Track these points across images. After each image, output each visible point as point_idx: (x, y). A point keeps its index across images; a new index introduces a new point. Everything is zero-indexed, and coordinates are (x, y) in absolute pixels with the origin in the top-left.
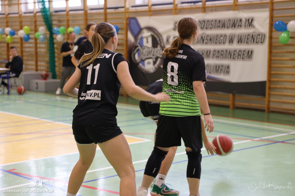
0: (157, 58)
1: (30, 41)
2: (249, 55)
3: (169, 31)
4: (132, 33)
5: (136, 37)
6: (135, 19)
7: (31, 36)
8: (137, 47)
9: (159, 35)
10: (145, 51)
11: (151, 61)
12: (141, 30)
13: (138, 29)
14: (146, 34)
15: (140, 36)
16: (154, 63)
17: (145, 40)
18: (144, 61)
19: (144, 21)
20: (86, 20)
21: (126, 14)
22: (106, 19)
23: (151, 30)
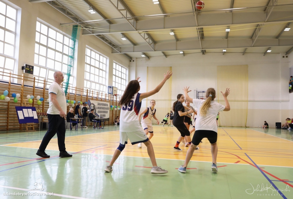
2: (107, 112)
6: (89, 100)
12: (91, 104)
13: (90, 104)
14: (92, 105)
17: (92, 107)
19: (92, 102)
20: (75, 98)
21: (87, 98)
22: (81, 99)
23: (93, 104)
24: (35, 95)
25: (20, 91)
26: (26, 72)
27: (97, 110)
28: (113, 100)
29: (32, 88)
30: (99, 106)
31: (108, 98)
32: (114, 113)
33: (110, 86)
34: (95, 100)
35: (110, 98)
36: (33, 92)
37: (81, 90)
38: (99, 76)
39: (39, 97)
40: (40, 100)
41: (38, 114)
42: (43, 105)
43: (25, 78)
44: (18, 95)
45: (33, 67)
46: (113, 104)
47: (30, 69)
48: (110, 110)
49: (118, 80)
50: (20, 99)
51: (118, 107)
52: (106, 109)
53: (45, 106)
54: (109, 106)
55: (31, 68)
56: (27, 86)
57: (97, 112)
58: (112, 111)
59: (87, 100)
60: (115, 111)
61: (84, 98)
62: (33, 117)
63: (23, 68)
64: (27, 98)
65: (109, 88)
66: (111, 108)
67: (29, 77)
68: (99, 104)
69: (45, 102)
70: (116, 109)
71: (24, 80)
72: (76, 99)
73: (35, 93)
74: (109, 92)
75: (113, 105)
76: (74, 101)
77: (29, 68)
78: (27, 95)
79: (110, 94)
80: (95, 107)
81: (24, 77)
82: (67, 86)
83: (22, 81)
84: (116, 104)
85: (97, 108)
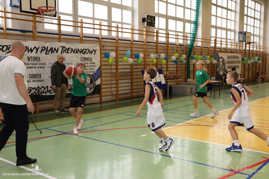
2: (238, 67)
5: (218, 61)
6: (217, 53)
8: (218, 65)
10: (220, 67)
11: (222, 70)
12: (219, 58)
13: (218, 58)
14: (221, 60)
17: (220, 62)
18: (220, 71)
19: (220, 55)
20: (201, 52)
21: (215, 51)
22: (208, 53)
23: (222, 58)
24: (158, 53)
25: (143, 50)
26: (147, 25)
27: (227, 65)
28: (245, 50)
29: (155, 44)
30: (228, 60)
31: (239, 48)
32: (247, 67)
33: (240, 31)
34: (224, 52)
35: (241, 47)
36: (156, 49)
37: (208, 41)
38: (227, 19)
39: (163, 55)
40: (164, 59)
41: (165, 77)
42: (167, 65)
43: (148, 33)
44: (142, 55)
45: (154, 18)
46: (245, 55)
47: (152, 21)
48: (242, 64)
49: (250, 21)
50: (143, 60)
51: (251, 59)
52: (237, 62)
53: (169, 66)
54: (240, 59)
55: (152, 19)
56: (150, 42)
57: (226, 68)
58: (243, 65)
59: (215, 53)
60: (248, 65)
61: (211, 50)
62: (160, 82)
63: (144, 20)
64: (150, 58)
65: (240, 35)
66: (242, 61)
67: (150, 31)
68: (229, 57)
69: (169, 60)
70: (249, 62)
71: (147, 35)
72: (203, 53)
73: (159, 51)
74: (240, 40)
75: (245, 57)
76: (200, 57)
77: (151, 19)
78: (151, 54)
79: (241, 43)
80: (224, 62)
81: (146, 31)
82: (193, 38)
83: (144, 36)
84: (249, 55)
85: (227, 62)
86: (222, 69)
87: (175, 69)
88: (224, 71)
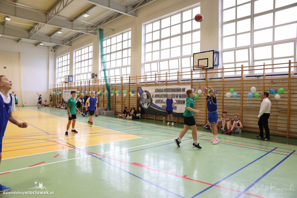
0: (149, 103)
1: (102, 96)
2: (184, 102)
3: (153, 92)
4: (139, 93)
6: (140, 88)
7: (102, 94)
8: (141, 98)
9: (150, 94)
10: (144, 100)
12: (143, 92)
13: (142, 92)
14: (145, 93)
15: (142, 94)
16: (148, 105)
17: (144, 96)
18: (144, 104)
19: (144, 89)
27: (155, 99)
57: (154, 102)
68: (157, 91)
85: (154, 96)
86: (147, 103)
87: (103, 99)
88: (149, 105)
